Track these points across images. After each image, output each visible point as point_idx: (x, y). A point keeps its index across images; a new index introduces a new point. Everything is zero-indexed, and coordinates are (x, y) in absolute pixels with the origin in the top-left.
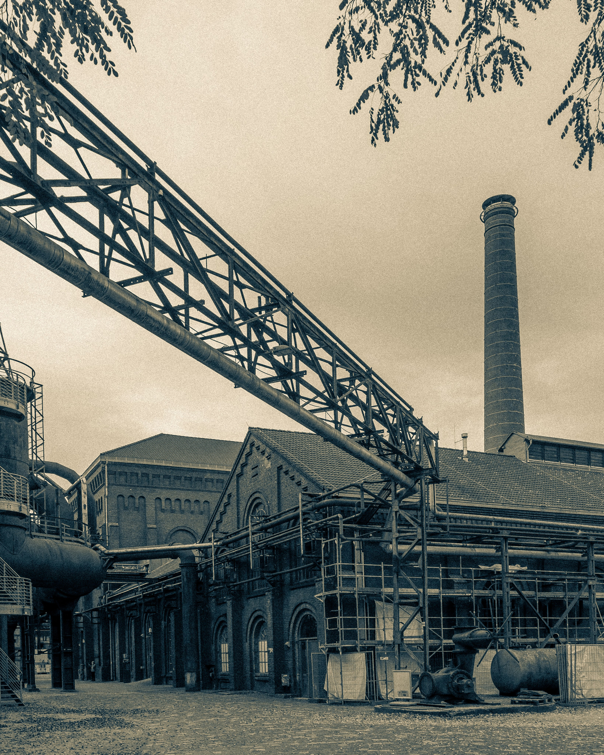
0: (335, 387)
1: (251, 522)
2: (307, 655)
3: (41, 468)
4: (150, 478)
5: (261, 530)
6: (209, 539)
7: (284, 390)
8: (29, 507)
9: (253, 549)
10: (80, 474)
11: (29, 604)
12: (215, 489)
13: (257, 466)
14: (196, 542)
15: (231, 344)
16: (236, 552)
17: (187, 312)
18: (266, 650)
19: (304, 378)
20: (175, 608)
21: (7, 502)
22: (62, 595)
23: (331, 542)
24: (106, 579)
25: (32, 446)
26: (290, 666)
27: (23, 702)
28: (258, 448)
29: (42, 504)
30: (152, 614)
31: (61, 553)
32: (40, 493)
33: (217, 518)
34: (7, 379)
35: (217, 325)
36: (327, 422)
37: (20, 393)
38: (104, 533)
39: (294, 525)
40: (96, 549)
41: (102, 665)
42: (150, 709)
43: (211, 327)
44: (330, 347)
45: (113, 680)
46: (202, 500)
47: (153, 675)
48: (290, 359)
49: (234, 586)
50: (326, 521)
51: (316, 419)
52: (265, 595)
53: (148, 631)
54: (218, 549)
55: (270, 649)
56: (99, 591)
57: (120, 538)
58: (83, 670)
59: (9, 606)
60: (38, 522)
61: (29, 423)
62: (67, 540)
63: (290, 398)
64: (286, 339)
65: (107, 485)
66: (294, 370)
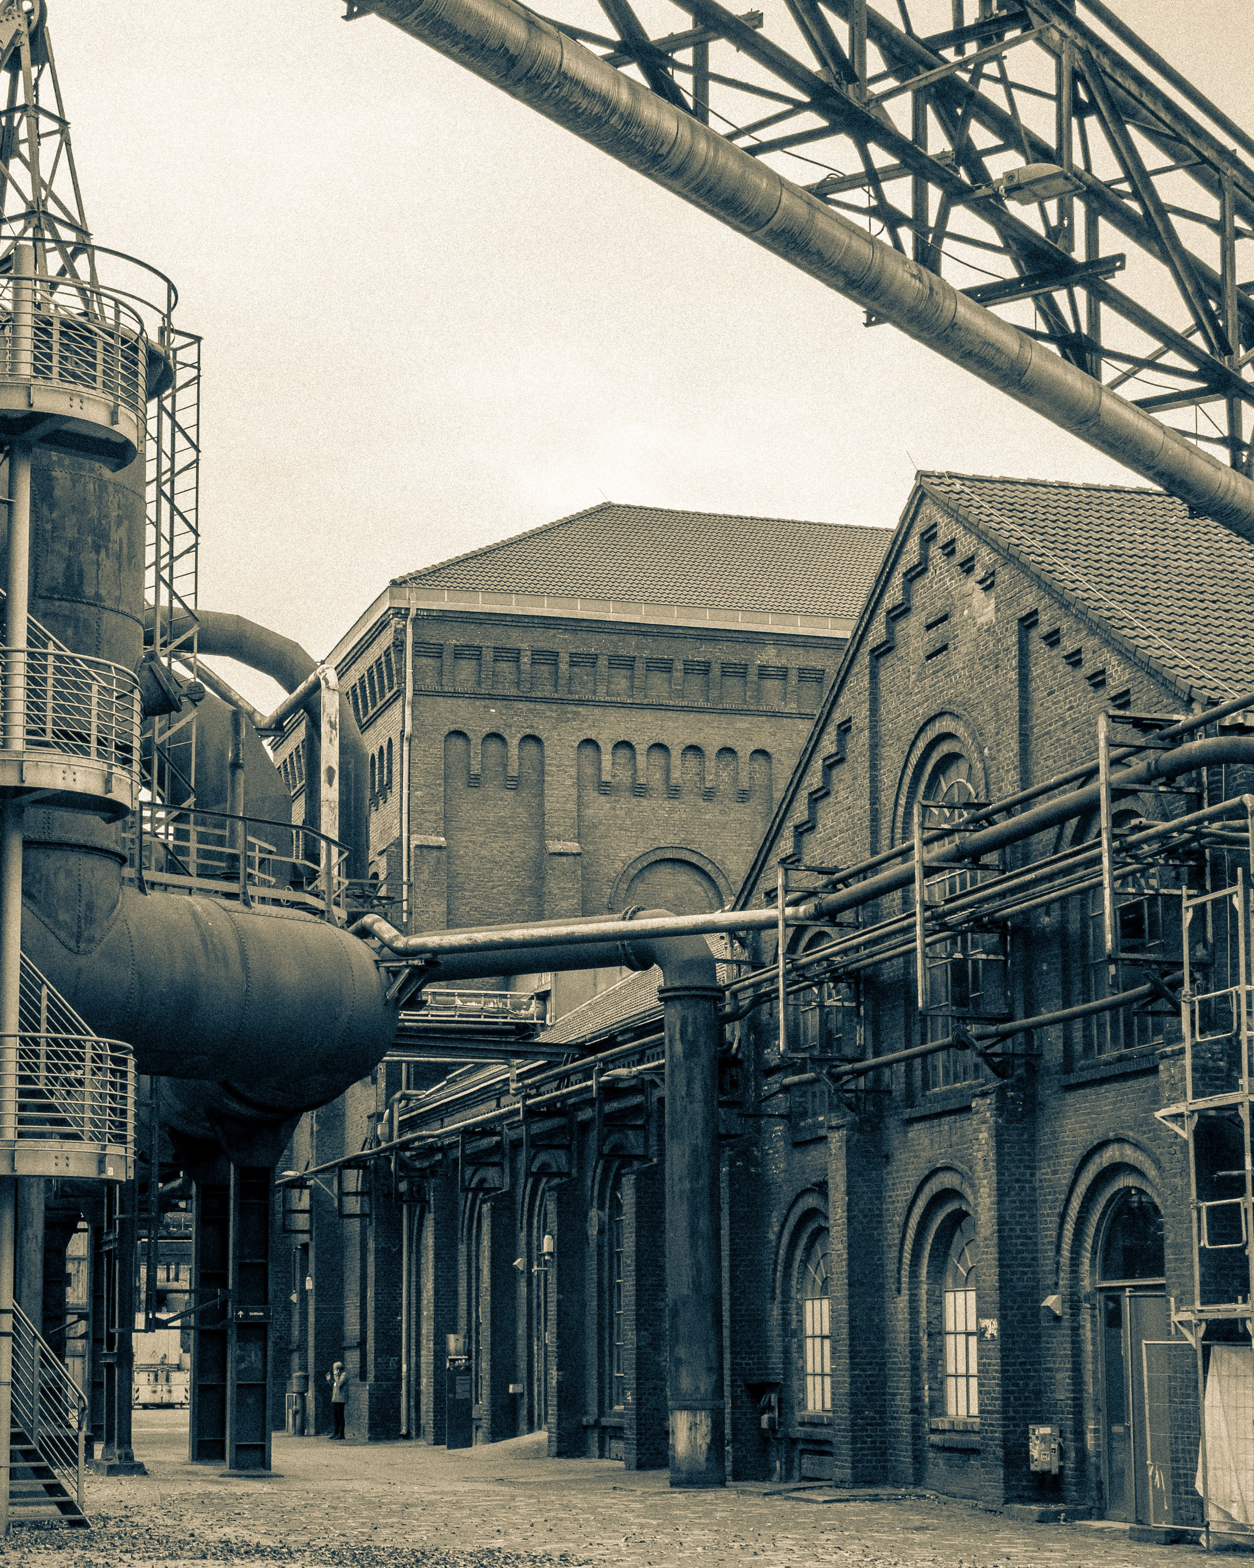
0: (1233, 312)
1: (923, 828)
2: (1126, 1352)
3: (183, 638)
4: (563, 667)
5: (957, 857)
6: (768, 894)
7: (1043, 328)
8: (137, 778)
9: (928, 933)
10: (317, 657)
11: (121, 1139)
12: (792, 707)
13: (945, 618)
14: (722, 905)
15: (856, 167)
16: (866, 944)
17: (701, 58)
18: (972, 1327)
19: (1118, 281)
20: (637, 1157)
21: (65, 759)
22: (234, 1105)
23: (1215, 902)
24: (397, 1046)
25: (159, 557)
26: (1062, 1393)
27: (87, 1513)
28: (949, 549)
29: (184, 768)
30: (556, 1181)
31: (243, 952)
32: (177, 727)
33: (800, 812)
34: (82, 319)
35: (806, 99)
36: (1203, 445)
37: (124, 367)
38: (394, 874)
39: (1078, 837)
40: (364, 933)
41: (371, 1376)
42: (539, 1551)
43: (788, 107)
44: (1211, 164)
45: (407, 1437)
46: (745, 749)
47: (552, 1420)
48: (1065, 211)
49: (858, 1073)
50: (1198, 821)
51: (1158, 435)
52: (968, 1109)
53: (540, 1247)
54: (800, 930)
55: (985, 1323)
56: (372, 1090)
57: (451, 893)
58: (302, 1395)
59: (53, 1145)
60: (166, 833)
61: (151, 472)
62: (263, 900)
63: (1065, 356)
64: (1052, 143)
65: (409, 694)
66: (1079, 254)
